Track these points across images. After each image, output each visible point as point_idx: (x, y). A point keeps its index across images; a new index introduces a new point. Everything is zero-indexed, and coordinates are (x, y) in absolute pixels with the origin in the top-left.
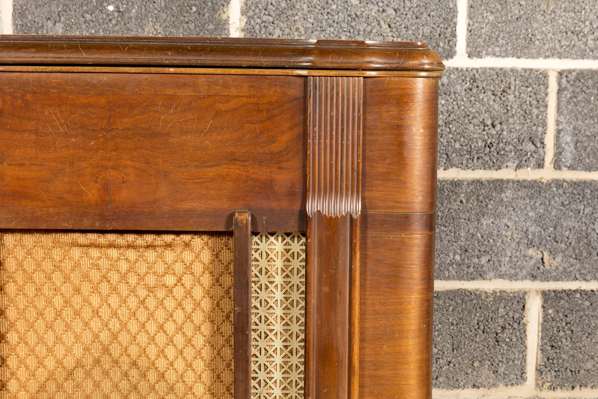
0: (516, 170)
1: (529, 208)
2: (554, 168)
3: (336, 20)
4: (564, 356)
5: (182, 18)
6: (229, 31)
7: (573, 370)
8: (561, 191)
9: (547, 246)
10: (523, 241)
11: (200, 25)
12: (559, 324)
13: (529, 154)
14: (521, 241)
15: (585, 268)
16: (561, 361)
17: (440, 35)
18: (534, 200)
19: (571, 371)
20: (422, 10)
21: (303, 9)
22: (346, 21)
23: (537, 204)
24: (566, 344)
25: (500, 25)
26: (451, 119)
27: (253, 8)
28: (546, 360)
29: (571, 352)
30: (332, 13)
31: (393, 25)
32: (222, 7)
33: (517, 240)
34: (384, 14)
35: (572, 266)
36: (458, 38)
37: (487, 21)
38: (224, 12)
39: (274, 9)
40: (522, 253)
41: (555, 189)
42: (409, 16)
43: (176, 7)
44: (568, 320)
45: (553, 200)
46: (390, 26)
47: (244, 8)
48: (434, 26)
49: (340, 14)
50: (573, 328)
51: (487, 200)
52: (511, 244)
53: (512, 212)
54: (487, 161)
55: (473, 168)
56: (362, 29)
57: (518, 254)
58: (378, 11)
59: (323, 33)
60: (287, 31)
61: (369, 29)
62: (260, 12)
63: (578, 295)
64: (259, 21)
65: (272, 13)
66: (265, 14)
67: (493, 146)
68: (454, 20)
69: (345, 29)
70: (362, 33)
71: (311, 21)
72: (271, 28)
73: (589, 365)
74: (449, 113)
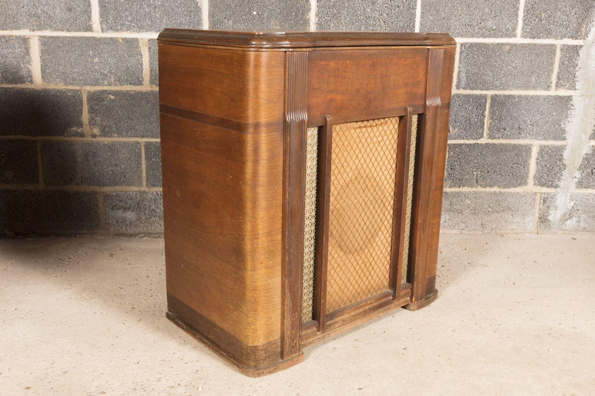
2: (457, 88)
3: (360, 19)
4: (456, 173)
5: (288, 18)
6: (310, 24)
7: (460, 179)
8: (459, 99)
11: (296, 21)
12: (455, 159)
15: (468, 134)
16: (455, 175)
17: (407, 26)
19: (459, 179)
20: (400, 14)
21: (344, 14)
22: (364, 20)
24: (458, 167)
25: (435, 22)
27: (321, 13)
28: (448, 174)
29: (460, 171)
30: (358, 16)
31: (386, 22)
32: (306, 13)
34: (382, 16)
35: (462, 133)
36: (416, 28)
37: (429, 19)
38: (308, 15)
39: (331, 14)
41: (456, 98)
42: (393, 17)
43: (285, 13)
44: (459, 157)
46: (384, 22)
47: (317, 13)
48: (405, 22)
49: (361, 16)
50: (461, 161)
56: (371, 23)
58: (379, 14)
59: (353, 25)
60: (337, 24)
61: (375, 23)
62: (324, 15)
63: (464, 146)
64: (324, 19)
65: (330, 16)
66: (326, 16)
68: (414, 19)
69: (364, 24)
70: (371, 25)
71: (348, 19)
72: (329, 23)
73: (467, 177)
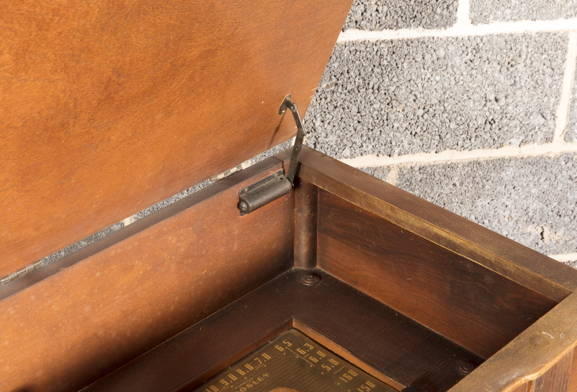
0: (520, 146)
1: (531, 185)
2: (565, 140)
9: (549, 222)
10: (522, 219)
13: (537, 128)
14: (520, 219)
18: (538, 177)
23: (541, 181)
26: (446, 97)
33: (516, 219)
35: (574, 238)
40: (520, 230)
41: (563, 163)
45: (560, 175)
51: (484, 181)
52: (509, 223)
53: (513, 190)
54: (487, 140)
55: (470, 148)
57: (515, 232)
67: (494, 122)
74: (444, 90)
